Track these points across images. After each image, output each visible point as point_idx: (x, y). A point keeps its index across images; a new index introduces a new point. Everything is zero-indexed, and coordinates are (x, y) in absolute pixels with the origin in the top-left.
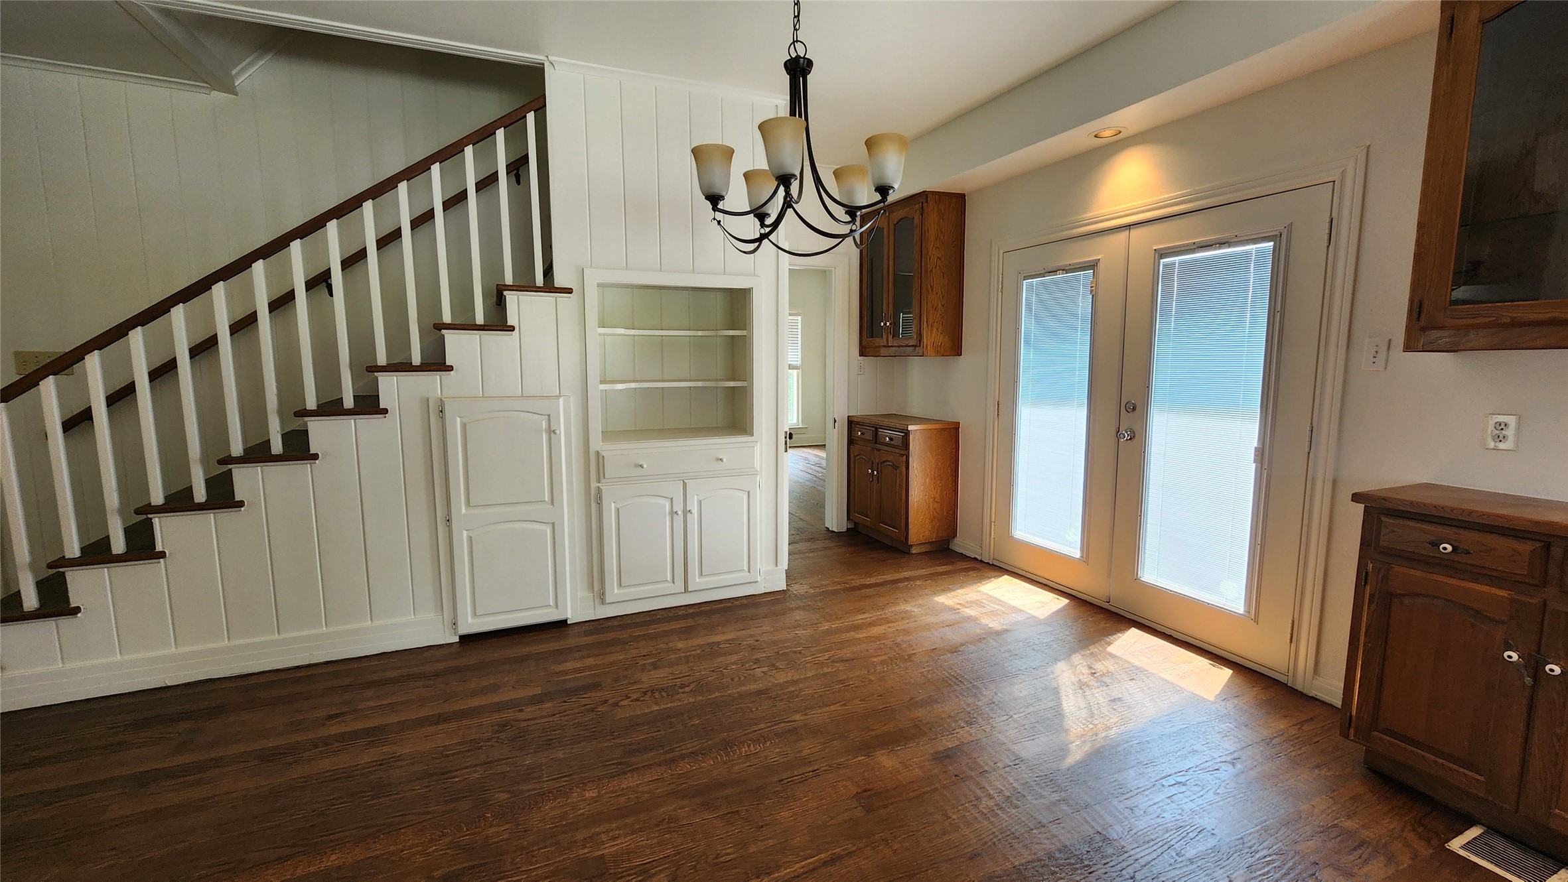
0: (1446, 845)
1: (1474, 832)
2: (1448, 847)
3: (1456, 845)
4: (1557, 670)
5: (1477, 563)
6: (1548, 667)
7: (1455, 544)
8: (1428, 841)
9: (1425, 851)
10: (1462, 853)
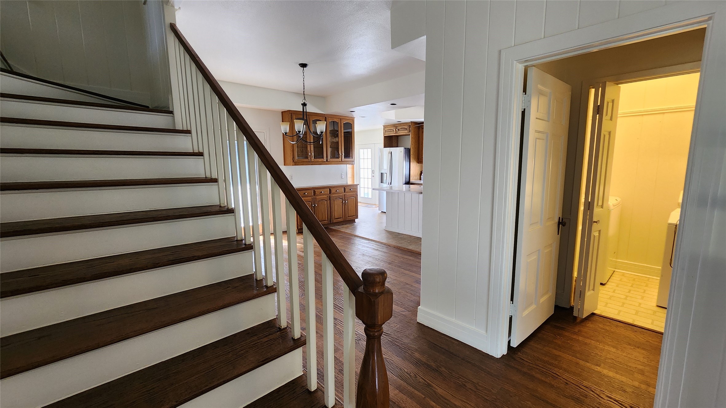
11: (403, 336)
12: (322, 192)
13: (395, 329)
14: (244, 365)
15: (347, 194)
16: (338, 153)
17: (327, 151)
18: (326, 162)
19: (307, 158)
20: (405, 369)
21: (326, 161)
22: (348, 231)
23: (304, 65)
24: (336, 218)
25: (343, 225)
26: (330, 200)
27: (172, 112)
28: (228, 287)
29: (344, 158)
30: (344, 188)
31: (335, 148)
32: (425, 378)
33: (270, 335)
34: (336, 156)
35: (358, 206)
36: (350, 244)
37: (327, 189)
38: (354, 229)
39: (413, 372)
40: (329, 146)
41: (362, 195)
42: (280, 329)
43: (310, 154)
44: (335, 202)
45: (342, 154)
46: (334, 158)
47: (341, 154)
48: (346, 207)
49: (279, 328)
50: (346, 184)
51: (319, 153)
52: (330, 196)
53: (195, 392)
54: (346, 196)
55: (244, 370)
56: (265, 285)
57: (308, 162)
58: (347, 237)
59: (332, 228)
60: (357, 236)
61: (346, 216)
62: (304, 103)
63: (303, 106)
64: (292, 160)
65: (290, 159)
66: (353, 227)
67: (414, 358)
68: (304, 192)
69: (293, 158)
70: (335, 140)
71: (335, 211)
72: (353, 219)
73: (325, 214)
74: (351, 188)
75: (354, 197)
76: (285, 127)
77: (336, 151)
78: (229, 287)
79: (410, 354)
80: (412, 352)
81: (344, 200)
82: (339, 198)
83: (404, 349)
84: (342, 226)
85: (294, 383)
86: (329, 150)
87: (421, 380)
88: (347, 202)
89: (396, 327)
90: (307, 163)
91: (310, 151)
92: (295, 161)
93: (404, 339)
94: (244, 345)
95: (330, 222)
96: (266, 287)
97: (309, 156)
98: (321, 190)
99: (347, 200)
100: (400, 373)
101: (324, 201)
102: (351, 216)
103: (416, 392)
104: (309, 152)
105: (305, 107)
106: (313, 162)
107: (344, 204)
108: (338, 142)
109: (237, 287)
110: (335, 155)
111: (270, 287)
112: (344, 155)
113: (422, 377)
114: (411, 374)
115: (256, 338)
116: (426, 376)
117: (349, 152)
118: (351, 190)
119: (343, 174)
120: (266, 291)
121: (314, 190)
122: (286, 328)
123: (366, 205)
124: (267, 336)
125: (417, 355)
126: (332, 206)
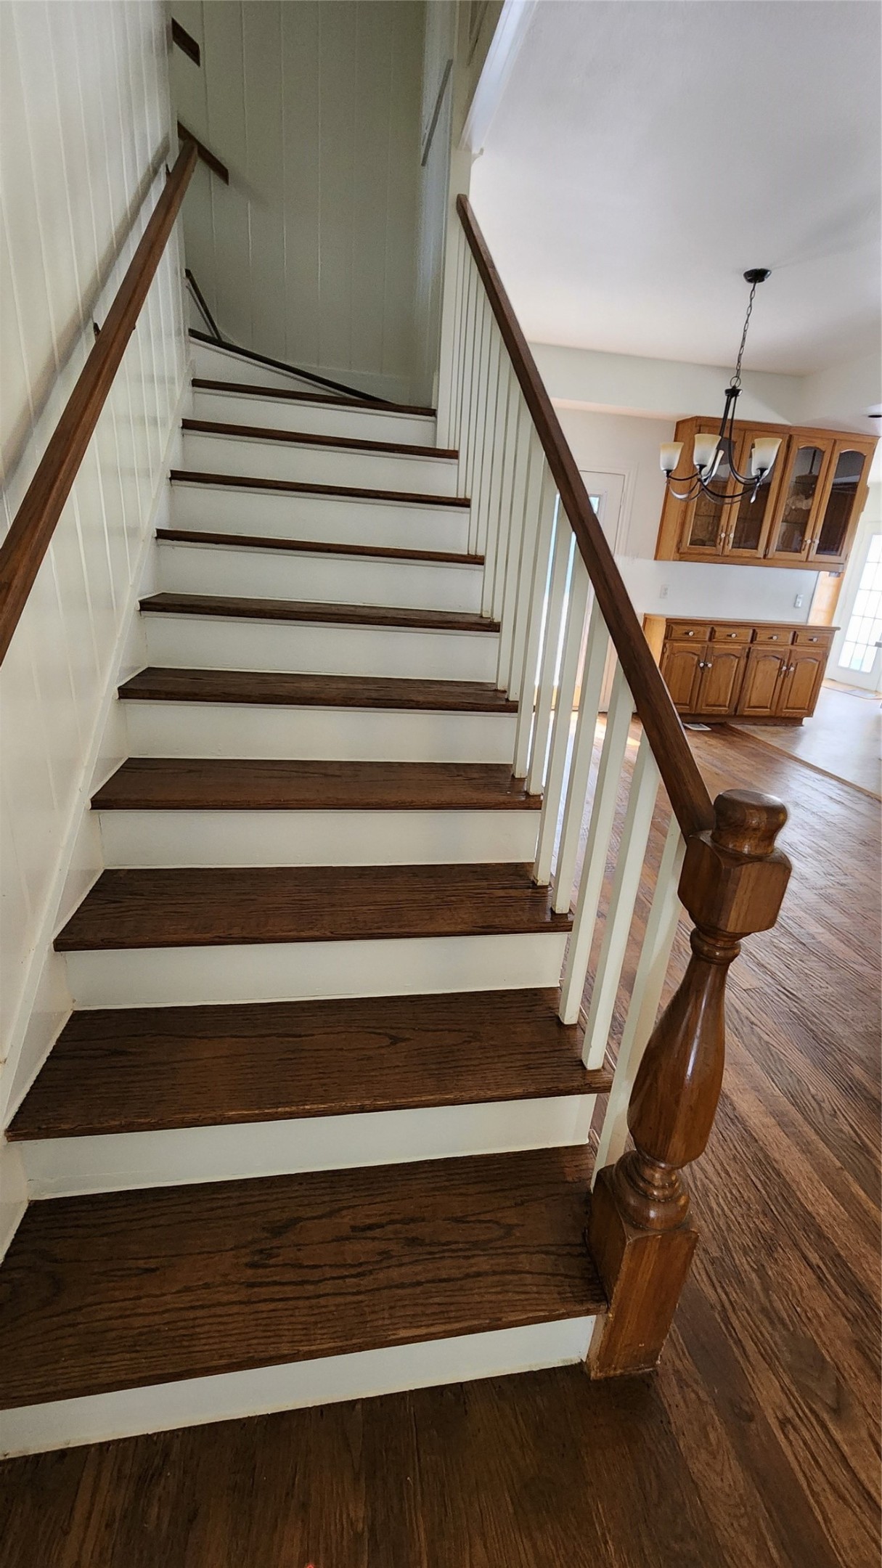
11: (836, 1016)
12: (730, 636)
13: (817, 992)
14: (449, 922)
15: (799, 649)
16: (800, 538)
17: (774, 528)
18: (763, 560)
19: (715, 546)
20: (810, 1086)
21: (762, 556)
22: (775, 742)
23: (757, 276)
24: (752, 705)
25: (766, 725)
26: (748, 657)
27: (432, 413)
28: (458, 776)
29: (817, 553)
30: (795, 632)
31: (798, 523)
32: (860, 1129)
33: (511, 888)
34: (795, 545)
35: (821, 688)
36: (770, 773)
37: (747, 631)
38: (796, 740)
39: (833, 1104)
40: (780, 517)
41: (844, 662)
42: (534, 885)
43: (723, 535)
44: (761, 666)
45: (812, 542)
46: (789, 549)
47: (809, 541)
48: (788, 681)
49: (533, 882)
50: (804, 624)
51: (749, 535)
52: (750, 648)
53: (360, 929)
54: (793, 654)
55: (447, 929)
56: (525, 790)
57: (716, 555)
58: (768, 756)
59: (733, 726)
60: (796, 758)
61: (780, 707)
62: (734, 387)
63: (728, 396)
64: (674, 549)
65: (670, 543)
66: (792, 734)
67: (847, 1076)
68: (686, 628)
69: (680, 541)
70: (803, 505)
71: (754, 689)
72: (799, 716)
73: (726, 693)
74: (814, 635)
75: (817, 660)
76: (670, 456)
77: (797, 533)
78: (461, 776)
79: (840, 1061)
80: (845, 1059)
81: (786, 664)
82: (774, 657)
83: (825, 1043)
84: (764, 728)
85: (536, 995)
86: (780, 528)
87: (847, 1128)
88: (792, 669)
89: (824, 990)
90: (711, 558)
91: (725, 527)
92: (681, 551)
93: (834, 1023)
94: (462, 888)
95: (733, 713)
96: (527, 794)
97: (721, 540)
98: (728, 631)
99: (794, 665)
100: (794, 1089)
101: (732, 657)
102: (793, 708)
103: (821, 1145)
104: (722, 531)
105: (733, 399)
106: (728, 556)
107: (783, 675)
108: (809, 511)
109: (474, 779)
110: (792, 542)
111: (534, 796)
112: (819, 544)
113: (853, 1124)
114: (822, 1104)
115: (485, 883)
116: (865, 1127)
117: (834, 539)
118: (812, 640)
119: (802, 596)
120: (523, 801)
121: (713, 628)
122: (546, 887)
123: (849, 689)
124: (506, 888)
125: (857, 1071)
126: (751, 673)
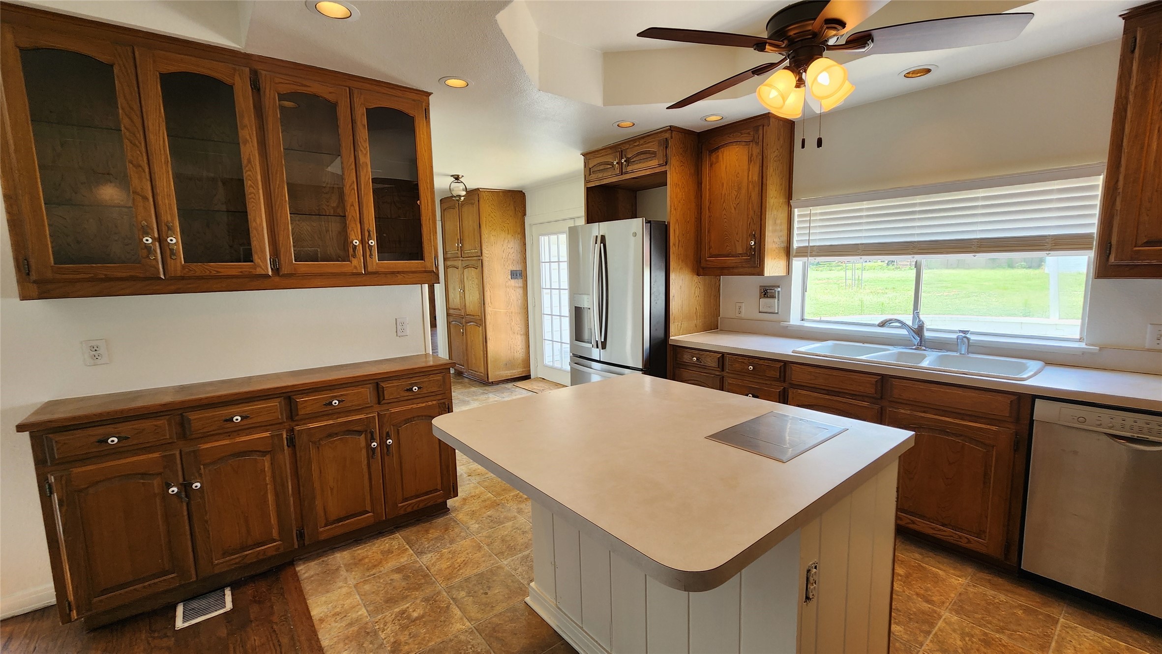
0: (176, 629)
1: (180, 610)
2: (178, 629)
3: (180, 624)
4: (199, 485)
5: (135, 442)
6: (194, 486)
7: (117, 436)
8: (166, 636)
9: (171, 642)
10: (187, 625)
12: (234, 420)
15: (394, 408)
17: (278, 226)
21: (270, 272)
26: (293, 445)
30: (378, 386)
40: (285, 207)
47: (358, 243)
52: (289, 430)
54: (386, 420)
57: (147, 278)
61: (391, 501)
74: (411, 381)
81: (376, 437)
82: (349, 431)
88: (390, 440)
99: (392, 434)
101: (254, 455)
102: (417, 497)
106: (181, 277)
118: (410, 389)
